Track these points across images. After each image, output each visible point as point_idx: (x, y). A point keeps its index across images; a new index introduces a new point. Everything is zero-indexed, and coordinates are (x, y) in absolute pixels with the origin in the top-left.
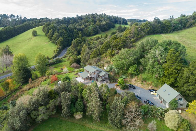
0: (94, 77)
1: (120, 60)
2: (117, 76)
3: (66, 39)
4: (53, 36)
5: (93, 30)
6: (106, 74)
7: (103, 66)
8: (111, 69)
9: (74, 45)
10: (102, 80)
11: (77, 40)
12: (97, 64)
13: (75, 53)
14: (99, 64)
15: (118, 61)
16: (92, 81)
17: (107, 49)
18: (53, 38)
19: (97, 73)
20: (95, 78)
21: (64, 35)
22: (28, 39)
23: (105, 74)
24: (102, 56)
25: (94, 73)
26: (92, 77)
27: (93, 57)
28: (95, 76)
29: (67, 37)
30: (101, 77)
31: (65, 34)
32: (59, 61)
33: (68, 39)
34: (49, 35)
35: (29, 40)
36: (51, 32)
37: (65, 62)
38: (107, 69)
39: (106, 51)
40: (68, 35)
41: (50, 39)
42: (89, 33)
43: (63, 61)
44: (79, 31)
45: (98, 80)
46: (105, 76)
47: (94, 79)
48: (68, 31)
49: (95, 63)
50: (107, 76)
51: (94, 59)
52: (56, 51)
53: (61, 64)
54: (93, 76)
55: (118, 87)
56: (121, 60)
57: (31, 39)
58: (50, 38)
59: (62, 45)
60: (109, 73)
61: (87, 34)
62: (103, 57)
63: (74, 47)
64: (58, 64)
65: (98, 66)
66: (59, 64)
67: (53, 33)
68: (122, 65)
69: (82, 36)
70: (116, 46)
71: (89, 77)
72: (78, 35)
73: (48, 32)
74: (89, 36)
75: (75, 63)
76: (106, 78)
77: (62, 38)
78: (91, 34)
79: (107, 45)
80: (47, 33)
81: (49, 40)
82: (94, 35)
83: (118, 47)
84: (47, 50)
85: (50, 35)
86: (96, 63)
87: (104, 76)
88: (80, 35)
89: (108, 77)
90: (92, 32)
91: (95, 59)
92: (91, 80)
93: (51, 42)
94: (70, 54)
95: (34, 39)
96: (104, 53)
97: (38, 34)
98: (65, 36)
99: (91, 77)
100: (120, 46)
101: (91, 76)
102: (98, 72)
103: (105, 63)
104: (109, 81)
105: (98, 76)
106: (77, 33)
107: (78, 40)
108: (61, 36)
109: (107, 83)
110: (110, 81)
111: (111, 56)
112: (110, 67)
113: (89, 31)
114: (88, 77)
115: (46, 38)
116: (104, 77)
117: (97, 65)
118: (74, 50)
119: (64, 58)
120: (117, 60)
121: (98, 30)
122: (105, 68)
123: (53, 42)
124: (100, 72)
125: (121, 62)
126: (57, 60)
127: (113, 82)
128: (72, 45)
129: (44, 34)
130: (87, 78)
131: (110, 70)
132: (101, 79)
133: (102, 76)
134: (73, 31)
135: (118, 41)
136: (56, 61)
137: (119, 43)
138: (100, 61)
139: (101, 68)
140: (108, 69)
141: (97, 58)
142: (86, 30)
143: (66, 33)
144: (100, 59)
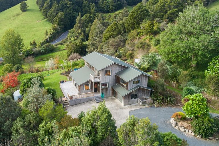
0: (105, 85)
1: (180, 39)
2: (170, 85)
3: (70, 15)
4: (50, 9)
5: (115, 2)
6: (141, 75)
7: (132, 57)
8: (154, 64)
9: (79, 23)
10: (130, 94)
11: (86, 17)
12: (116, 51)
13: (81, 37)
14: (121, 51)
15: (173, 40)
16: (100, 95)
17: (142, 20)
18: (49, 13)
19: (115, 71)
20: (110, 88)
21: (66, 10)
22: (14, 16)
23: (138, 77)
24: (129, 35)
25: (108, 72)
26: (102, 82)
27: (110, 37)
28: (108, 79)
29: (71, 12)
30: (127, 84)
31: (68, 7)
32: (51, 50)
33: (73, 16)
34: (44, 9)
35: (16, 17)
36: (48, 4)
37: (61, 52)
38: (143, 64)
39: (139, 24)
40: (73, 8)
41: (45, 16)
42: (108, 6)
43: (58, 50)
44: (91, 4)
45: (118, 94)
46: (138, 82)
47: (106, 89)
48: (73, 4)
49: (112, 50)
50: (144, 83)
51: (111, 40)
52: (49, 33)
53: (53, 54)
54: (104, 79)
55: (185, 124)
56: (183, 37)
57: (18, 15)
58: (46, 14)
59: (62, 24)
60: (149, 74)
61: (103, 9)
62: (132, 37)
63: (80, 27)
64: (48, 55)
65: (119, 57)
66: (50, 54)
67: (51, 6)
68: (187, 51)
69: (96, 11)
70: (161, 14)
71: (92, 82)
72: (90, 9)
73: (43, 5)
74: (108, 12)
75: (76, 53)
76: (140, 89)
77: (62, 13)
78: (111, 8)
79: (142, 11)
80: (41, 6)
81: (43, 17)
82: (116, 10)
83: (166, 16)
84: (37, 31)
85: (46, 8)
86: (116, 49)
87: (136, 81)
88: (93, 10)
89: (146, 87)
90: (112, 5)
91: (113, 39)
92: (96, 90)
93: (47, 20)
94: (72, 38)
95: (22, 15)
96: (133, 28)
97: (28, 8)
98: (68, 11)
99: (99, 83)
100: (172, 14)
101: (97, 80)
102: (119, 69)
103: (138, 47)
104: (149, 100)
105: (119, 80)
106: (88, 7)
107: (88, 16)
108: (62, 10)
109: (143, 103)
110: (154, 100)
111: (150, 35)
112: (150, 59)
113: (108, 4)
114: (90, 83)
115: (40, 14)
116: (134, 86)
117: (117, 54)
118: (80, 32)
119: (61, 44)
120: (173, 38)
121: (122, 2)
122: (137, 61)
123: (48, 21)
124: (125, 69)
125: (185, 45)
126: (47, 47)
127: (163, 103)
128: (77, 24)
129: (37, 7)
130: (88, 85)
131: (151, 66)
132: (127, 92)
133: (131, 81)
134: (82, 4)
135: (167, 2)
136: (44, 50)
137: (169, 6)
138: (124, 45)
139: (127, 61)
140: (147, 63)
141: (118, 39)
142: (103, 3)
143: (70, 6)
144: (124, 41)
